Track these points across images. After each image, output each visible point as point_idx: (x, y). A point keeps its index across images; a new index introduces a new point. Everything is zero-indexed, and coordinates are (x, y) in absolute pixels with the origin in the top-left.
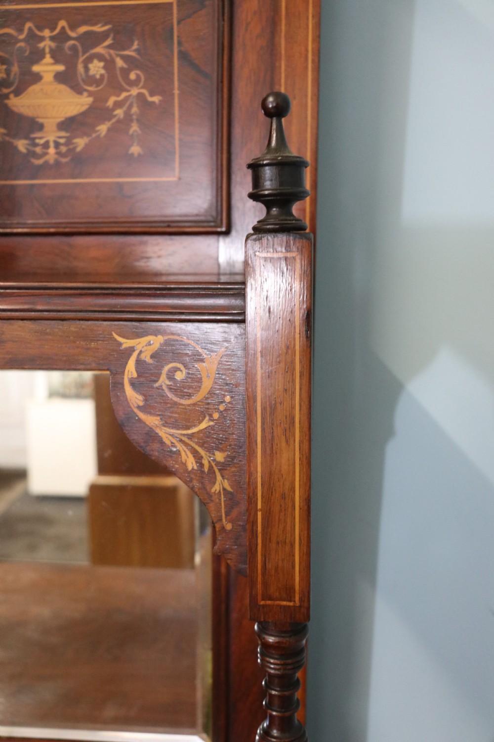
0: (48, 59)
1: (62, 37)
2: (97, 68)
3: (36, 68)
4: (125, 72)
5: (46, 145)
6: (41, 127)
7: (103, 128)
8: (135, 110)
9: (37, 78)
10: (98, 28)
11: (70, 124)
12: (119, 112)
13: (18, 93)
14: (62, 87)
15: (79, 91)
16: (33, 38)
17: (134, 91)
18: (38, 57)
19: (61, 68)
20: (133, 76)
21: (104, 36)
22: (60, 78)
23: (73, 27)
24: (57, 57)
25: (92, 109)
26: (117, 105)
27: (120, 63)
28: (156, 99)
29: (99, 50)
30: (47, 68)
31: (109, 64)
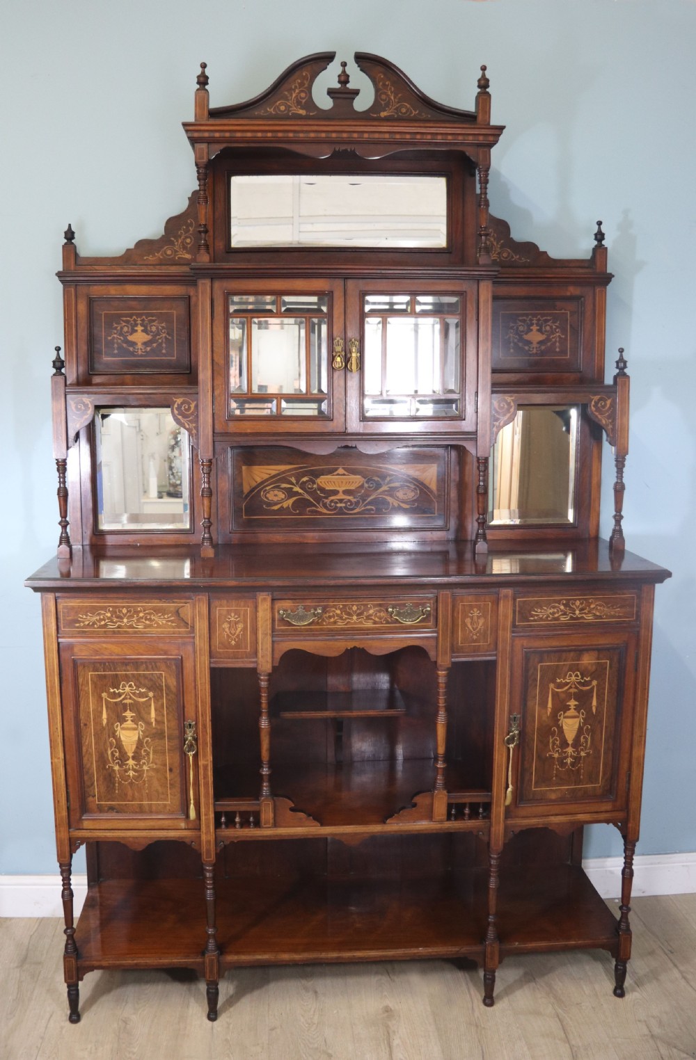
0: (535, 325)
1: (539, 320)
2: (548, 328)
3: (531, 328)
4: (556, 329)
5: (533, 348)
6: (532, 343)
7: (549, 344)
8: (558, 339)
9: (532, 330)
10: (549, 318)
11: (540, 343)
12: (554, 340)
13: (526, 334)
14: (539, 333)
15: (543, 334)
16: (531, 320)
17: (558, 334)
18: (532, 324)
19: (538, 328)
20: (557, 330)
21: (550, 320)
22: (538, 330)
23: (542, 317)
24: (537, 325)
25: (546, 338)
26: (553, 338)
27: (554, 327)
28: (563, 336)
29: (549, 323)
30: (535, 328)
31: (551, 327)
